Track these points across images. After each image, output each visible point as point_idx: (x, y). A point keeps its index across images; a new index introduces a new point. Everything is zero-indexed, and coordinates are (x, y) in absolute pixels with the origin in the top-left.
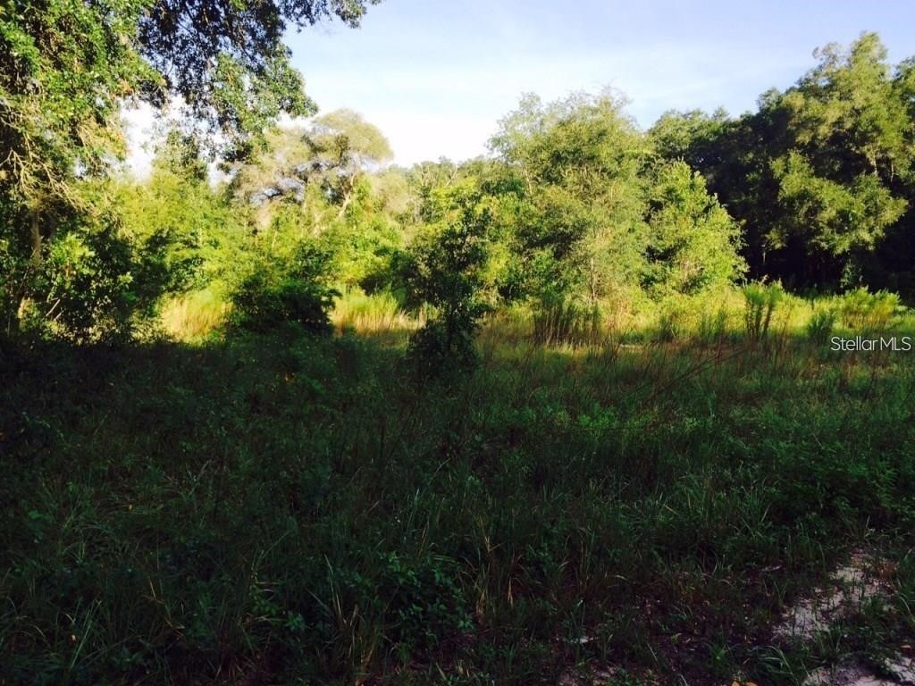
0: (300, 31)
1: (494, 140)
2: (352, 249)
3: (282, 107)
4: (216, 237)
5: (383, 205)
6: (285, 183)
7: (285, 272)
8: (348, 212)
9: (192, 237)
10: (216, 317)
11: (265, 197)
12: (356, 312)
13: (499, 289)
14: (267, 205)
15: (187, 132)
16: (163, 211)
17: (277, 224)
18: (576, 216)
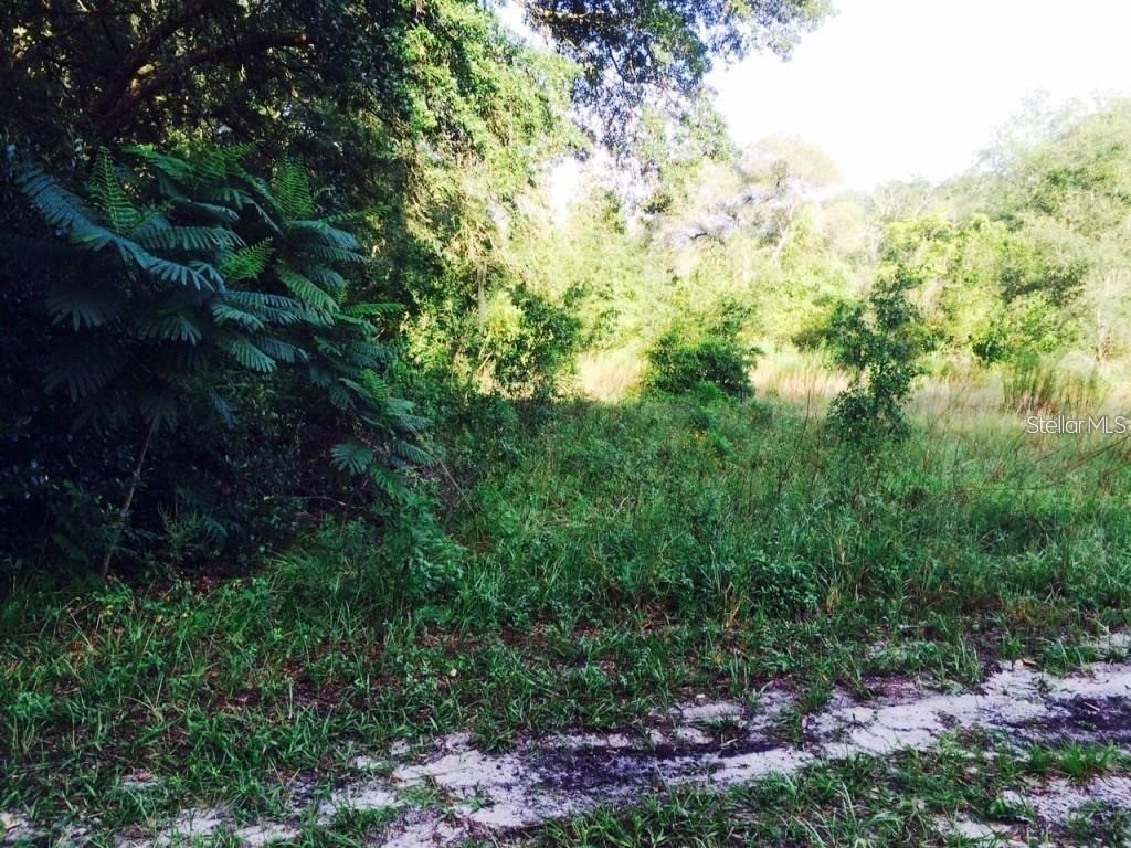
0: (727, 69)
1: (982, 153)
2: (785, 298)
3: (706, 153)
4: (632, 287)
5: (827, 243)
6: (711, 222)
7: (703, 329)
8: (783, 253)
9: (608, 289)
10: (631, 376)
11: (687, 238)
12: (783, 373)
13: (974, 347)
14: (690, 248)
15: (608, 187)
16: (579, 261)
17: (697, 276)
18: (1076, 255)
